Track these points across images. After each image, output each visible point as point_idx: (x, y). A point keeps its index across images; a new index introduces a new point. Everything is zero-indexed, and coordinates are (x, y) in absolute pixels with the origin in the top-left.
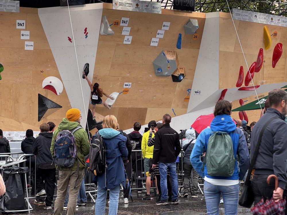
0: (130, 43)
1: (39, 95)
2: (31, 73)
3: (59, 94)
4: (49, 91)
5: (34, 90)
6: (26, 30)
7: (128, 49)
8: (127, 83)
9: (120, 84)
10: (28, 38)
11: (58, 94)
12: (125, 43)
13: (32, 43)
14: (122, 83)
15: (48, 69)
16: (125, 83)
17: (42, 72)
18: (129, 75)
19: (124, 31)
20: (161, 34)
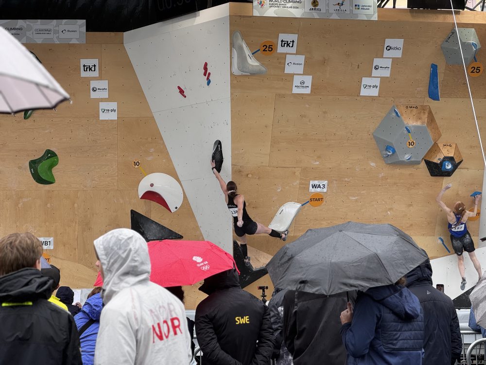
0: (308, 91)
1: (133, 212)
2: (115, 167)
3: (176, 210)
4: (154, 204)
5: (121, 202)
6: (100, 78)
7: (307, 106)
8: (316, 182)
9: (300, 184)
10: (105, 95)
11: (173, 210)
12: (295, 91)
13: (114, 105)
14: (303, 182)
15: (149, 159)
16: (311, 181)
17: (138, 163)
18: (318, 163)
19: (289, 64)
20: (384, 69)
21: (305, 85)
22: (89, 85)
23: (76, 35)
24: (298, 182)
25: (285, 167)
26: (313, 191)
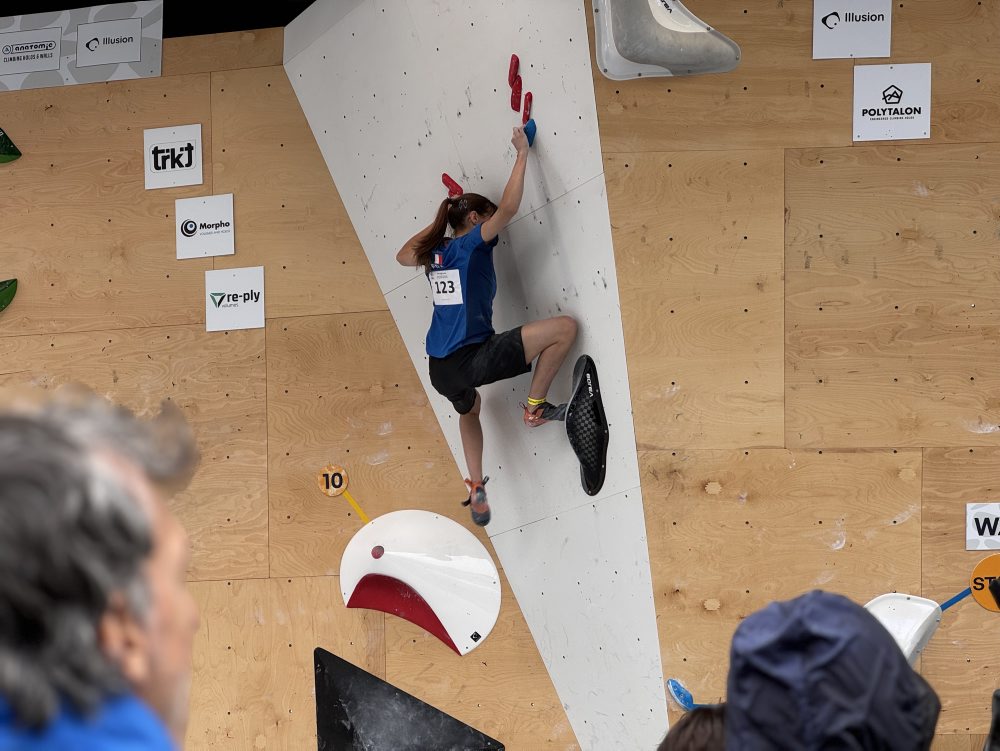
0: (919, 128)
1: (321, 657)
3: (473, 645)
4: (397, 626)
5: (282, 622)
7: (922, 192)
8: (993, 511)
9: (926, 517)
10: (222, 243)
11: (465, 644)
12: (866, 130)
14: (937, 508)
15: (379, 459)
16: (970, 506)
17: (337, 478)
18: (990, 429)
19: (831, 21)
21: (903, 105)
22: (170, 216)
23: (132, 52)
24: (915, 508)
25: (854, 451)
26: (982, 546)
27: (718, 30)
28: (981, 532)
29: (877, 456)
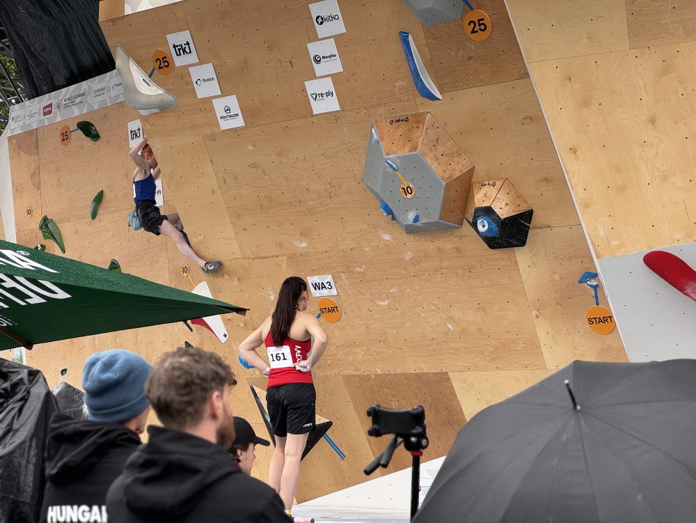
8: (316, 279)
12: (224, 125)
19: (199, 82)
20: (329, 59)
25: (264, 258)
27: (168, 91)
28: (316, 289)
29: (272, 259)
